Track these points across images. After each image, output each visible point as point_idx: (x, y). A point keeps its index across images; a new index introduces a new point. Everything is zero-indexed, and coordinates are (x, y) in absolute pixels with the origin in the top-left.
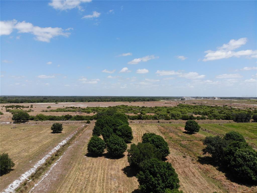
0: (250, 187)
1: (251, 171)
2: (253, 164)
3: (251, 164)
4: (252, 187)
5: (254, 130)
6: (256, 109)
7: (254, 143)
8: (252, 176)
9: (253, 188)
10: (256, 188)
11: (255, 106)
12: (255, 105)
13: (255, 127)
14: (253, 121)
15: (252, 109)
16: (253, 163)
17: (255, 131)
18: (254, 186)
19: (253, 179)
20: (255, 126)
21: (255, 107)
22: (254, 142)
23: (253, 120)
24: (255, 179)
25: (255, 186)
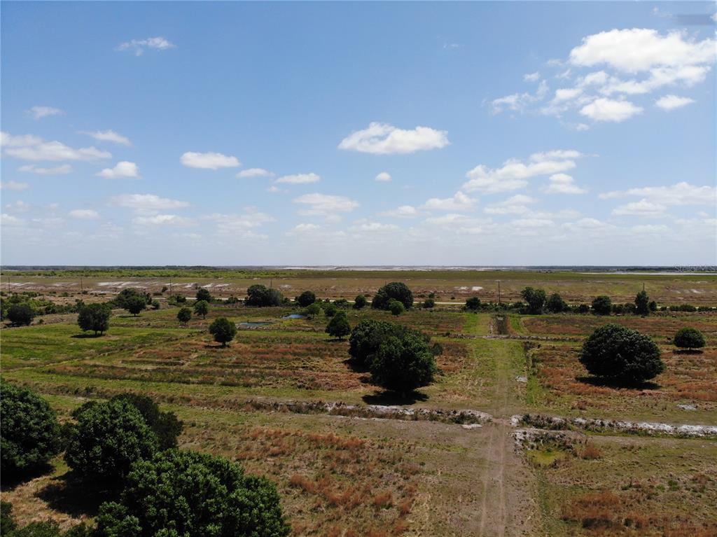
0: (13, 490)
1: (10, 442)
2: (13, 423)
3: (7, 424)
4: (18, 488)
5: (13, 347)
6: (17, 293)
7: (14, 378)
8: (15, 458)
9: (20, 491)
10: (27, 488)
11: (16, 286)
12: (16, 284)
13: (15, 340)
14: (10, 324)
15: (6, 295)
16: (15, 421)
17: (15, 349)
18: (23, 484)
19: (18, 464)
20: (16, 337)
21: (14, 291)
22: (13, 376)
23: (8, 322)
24: (23, 463)
25: (25, 482)
